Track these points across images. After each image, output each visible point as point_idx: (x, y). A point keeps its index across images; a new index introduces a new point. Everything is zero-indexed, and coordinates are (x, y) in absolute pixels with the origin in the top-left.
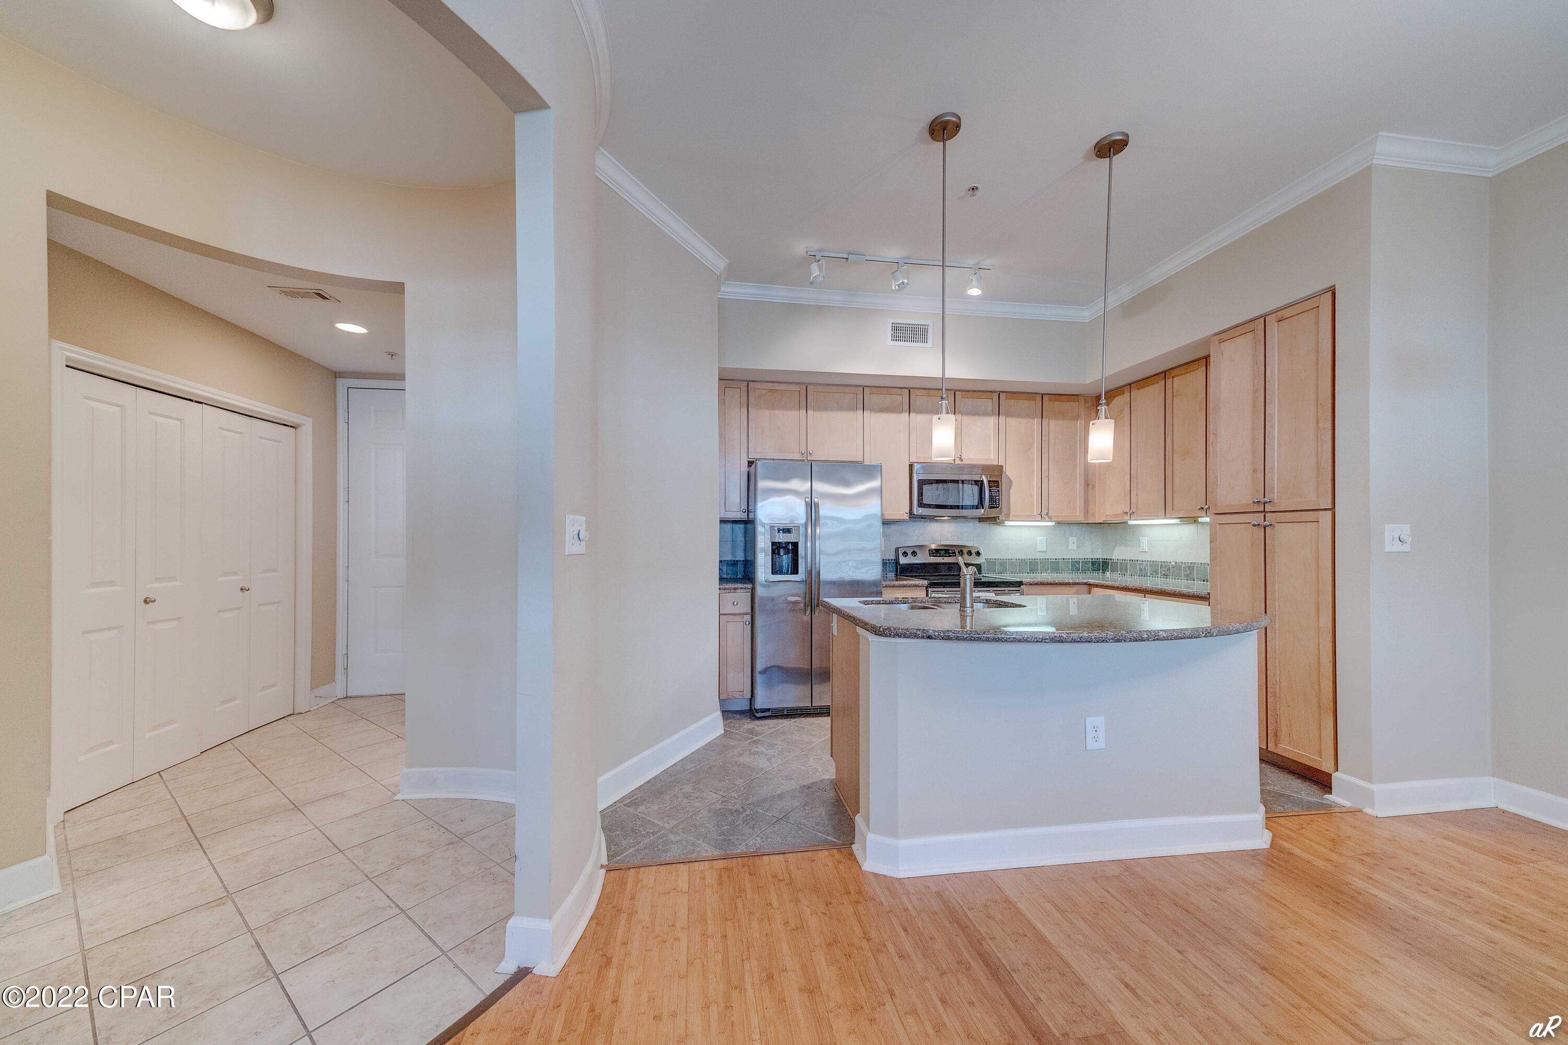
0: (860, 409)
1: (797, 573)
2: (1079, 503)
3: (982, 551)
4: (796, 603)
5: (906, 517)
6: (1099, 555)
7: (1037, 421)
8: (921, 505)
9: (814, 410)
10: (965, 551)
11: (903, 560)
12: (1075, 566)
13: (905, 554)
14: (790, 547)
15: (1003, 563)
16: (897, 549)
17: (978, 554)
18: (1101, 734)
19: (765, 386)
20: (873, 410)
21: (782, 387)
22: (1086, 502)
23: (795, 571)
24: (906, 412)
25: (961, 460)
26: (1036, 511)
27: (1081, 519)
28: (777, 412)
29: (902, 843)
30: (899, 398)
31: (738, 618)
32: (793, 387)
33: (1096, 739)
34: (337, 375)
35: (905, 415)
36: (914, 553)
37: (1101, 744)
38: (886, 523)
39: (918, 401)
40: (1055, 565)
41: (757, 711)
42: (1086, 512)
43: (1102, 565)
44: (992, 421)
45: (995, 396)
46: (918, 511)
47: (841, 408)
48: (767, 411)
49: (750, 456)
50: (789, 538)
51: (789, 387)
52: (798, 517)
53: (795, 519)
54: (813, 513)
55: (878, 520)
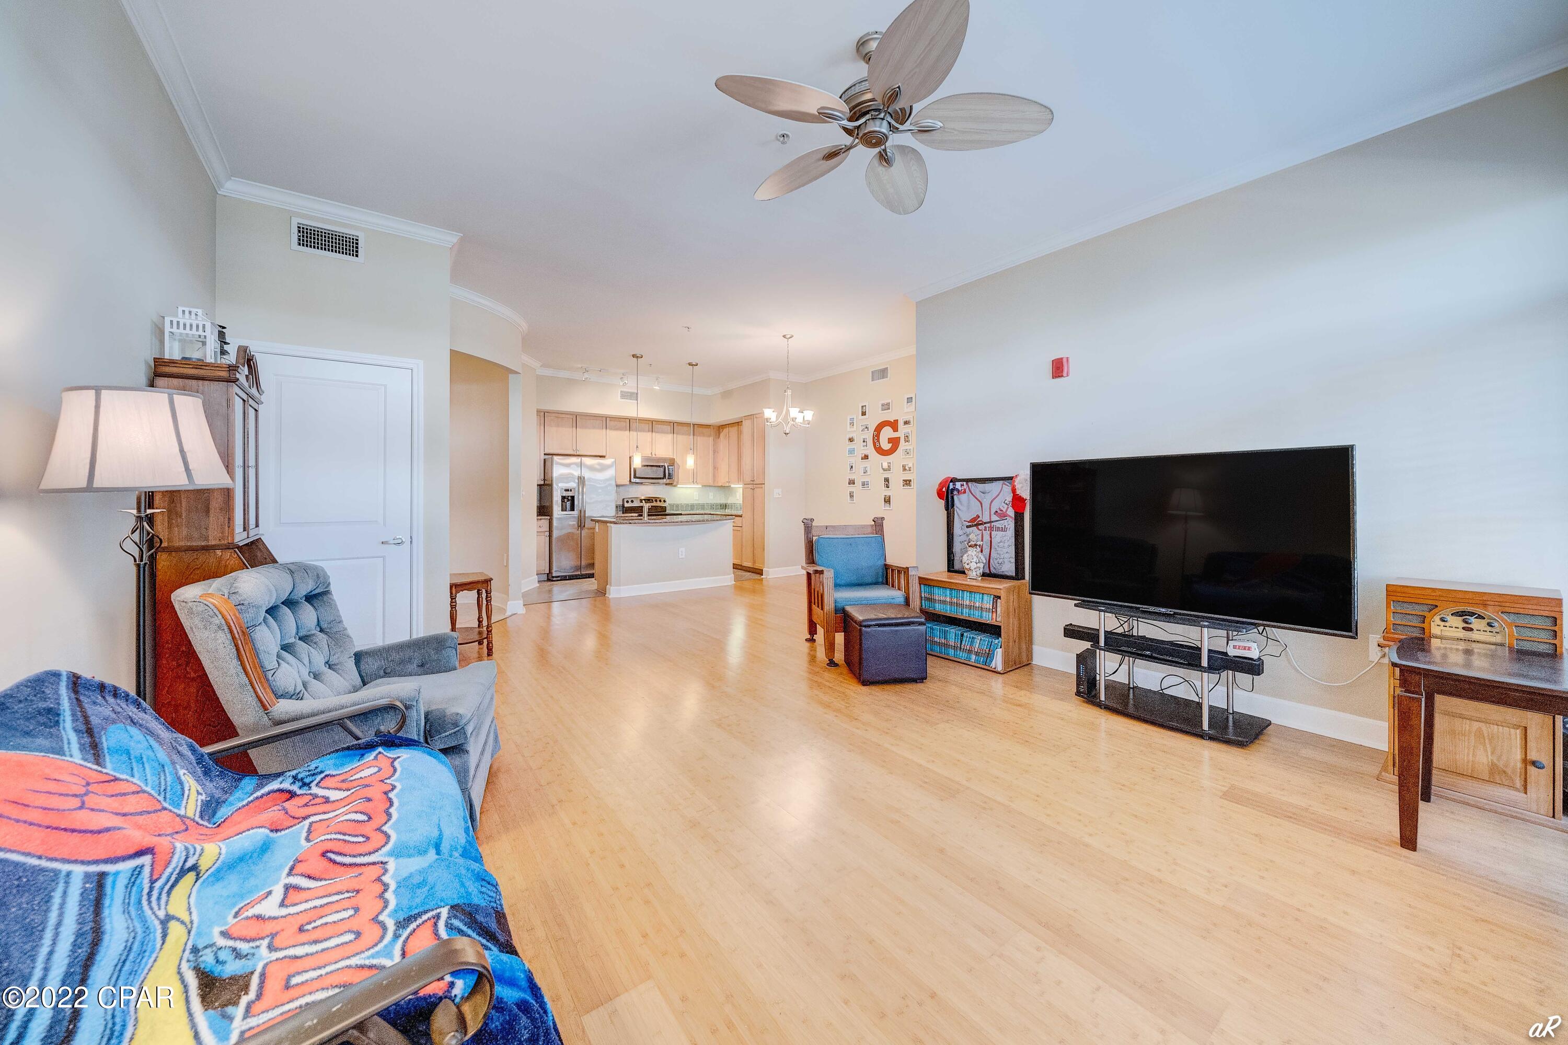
0: (604, 428)
1: (574, 510)
2: (711, 475)
3: (667, 500)
4: (574, 525)
5: (628, 483)
6: (723, 501)
7: (692, 437)
8: (635, 477)
9: (580, 428)
10: (658, 500)
11: (626, 505)
12: (712, 506)
13: (627, 502)
14: (570, 498)
15: (677, 506)
16: (623, 499)
17: (665, 501)
18: (684, 554)
19: (554, 415)
20: (611, 429)
21: (563, 416)
22: (714, 476)
23: (572, 509)
25: (655, 455)
26: (691, 480)
27: (712, 484)
28: (560, 428)
29: (622, 587)
30: (623, 424)
31: (543, 534)
32: (568, 416)
33: (682, 555)
35: (627, 432)
36: (632, 501)
37: (683, 557)
38: (617, 486)
39: (633, 425)
40: (702, 506)
41: (553, 577)
42: (714, 481)
43: (725, 506)
44: (670, 436)
45: (673, 424)
46: (633, 480)
47: (594, 428)
48: (555, 428)
49: (547, 452)
50: (570, 494)
51: (567, 416)
52: (574, 482)
53: (572, 485)
54: (581, 480)
55: (614, 483)
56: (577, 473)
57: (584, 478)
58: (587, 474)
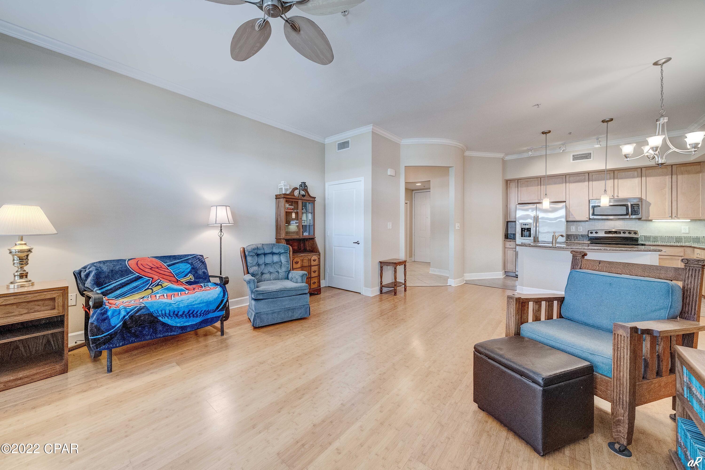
0: (564, 183)
1: (530, 237)
3: (639, 233)
5: (589, 219)
8: (600, 215)
9: (544, 185)
10: (628, 233)
11: (590, 235)
13: (592, 233)
14: (528, 229)
15: (648, 238)
16: (589, 231)
17: (636, 234)
19: (524, 180)
21: (531, 180)
24: (587, 181)
25: (618, 197)
26: (669, 216)
28: (529, 188)
30: (584, 177)
31: (511, 249)
34: (413, 190)
35: (586, 183)
36: (596, 233)
39: (593, 177)
45: (640, 170)
46: (591, 217)
47: (555, 183)
48: (525, 188)
49: (519, 202)
50: (527, 227)
51: (534, 179)
52: (531, 219)
53: (530, 221)
54: (536, 219)
55: (564, 220)
56: (533, 214)
57: (538, 217)
58: (541, 215)
